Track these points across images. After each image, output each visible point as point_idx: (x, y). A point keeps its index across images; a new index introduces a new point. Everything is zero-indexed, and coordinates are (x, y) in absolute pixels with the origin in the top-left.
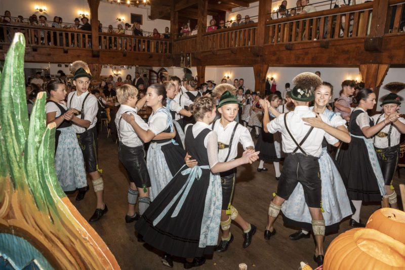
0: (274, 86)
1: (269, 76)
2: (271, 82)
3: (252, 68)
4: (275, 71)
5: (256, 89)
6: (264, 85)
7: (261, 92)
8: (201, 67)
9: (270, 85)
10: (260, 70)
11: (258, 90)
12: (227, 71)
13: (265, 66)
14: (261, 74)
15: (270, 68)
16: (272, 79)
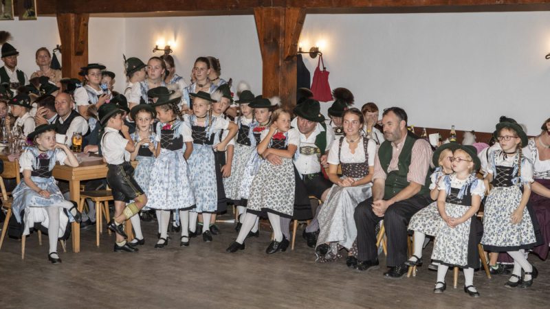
0: (322, 75)
1: (304, 44)
2: (311, 64)
3: (250, 19)
4: (323, 28)
5: (269, 90)
6: (292, 77)
7: (283, 100)
8: (72, 17)
9: (308, 73)
10: (277, 27)
11: (275, 94)
12: (161, 29)
13: (294, 13)
14: (281, 40)
15: (309, 17)
16: (314, 53)
